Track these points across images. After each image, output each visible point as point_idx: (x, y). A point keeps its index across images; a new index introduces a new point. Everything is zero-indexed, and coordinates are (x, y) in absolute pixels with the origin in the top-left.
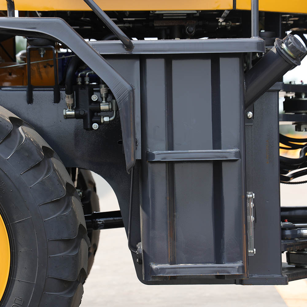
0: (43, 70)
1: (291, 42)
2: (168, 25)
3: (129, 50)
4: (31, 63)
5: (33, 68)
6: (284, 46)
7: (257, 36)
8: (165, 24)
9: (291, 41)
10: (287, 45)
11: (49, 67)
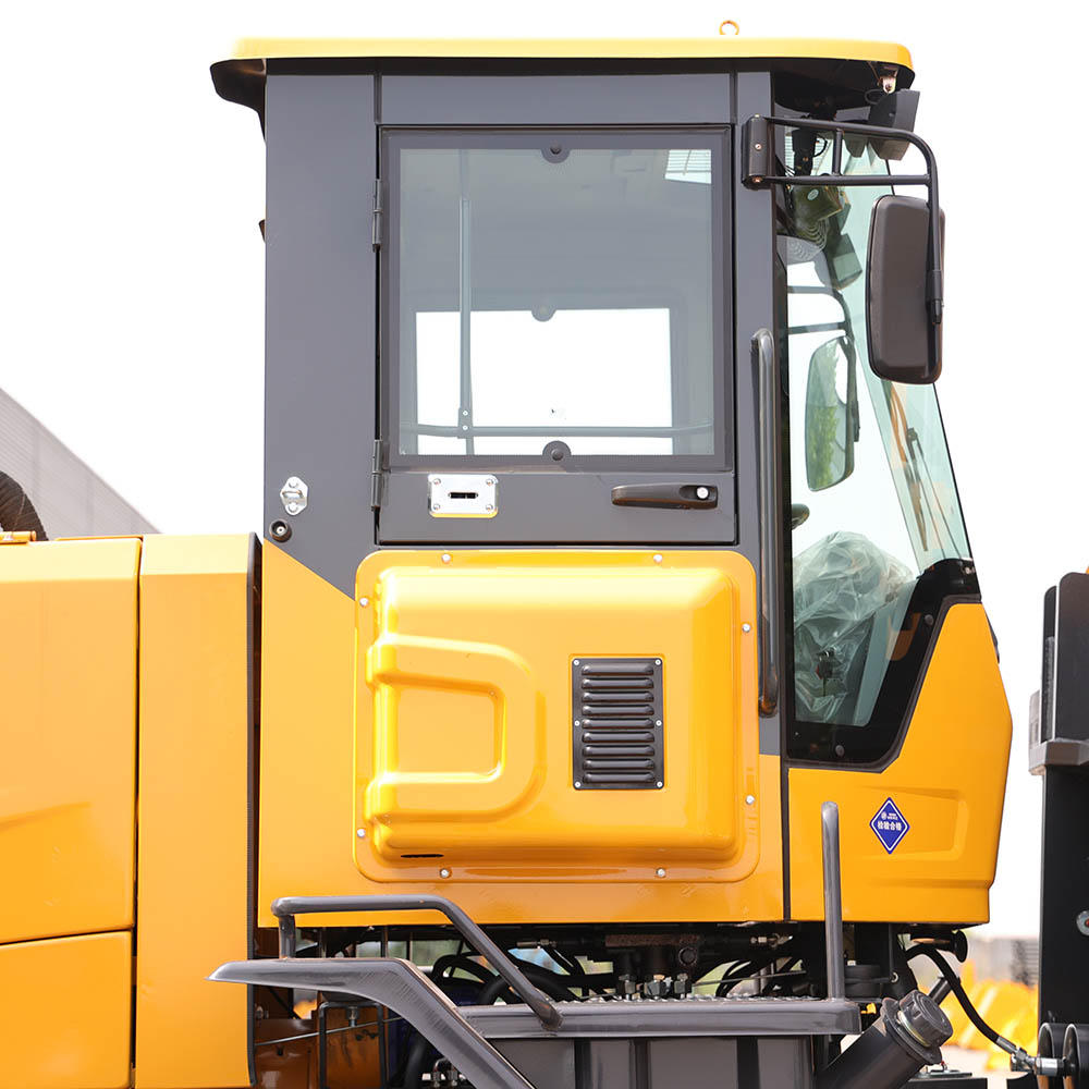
0: (353, 1046)
1: (918, 1013)
2: (638, 945)
3: (551, 1029)
4: (327, 1032)
5: (331, 1041)
6: (903, 1018)
7: (840, 996)
8: (629, 944)
9: (918, 1009)
10: (909, 1016)
11: (368, 1038)
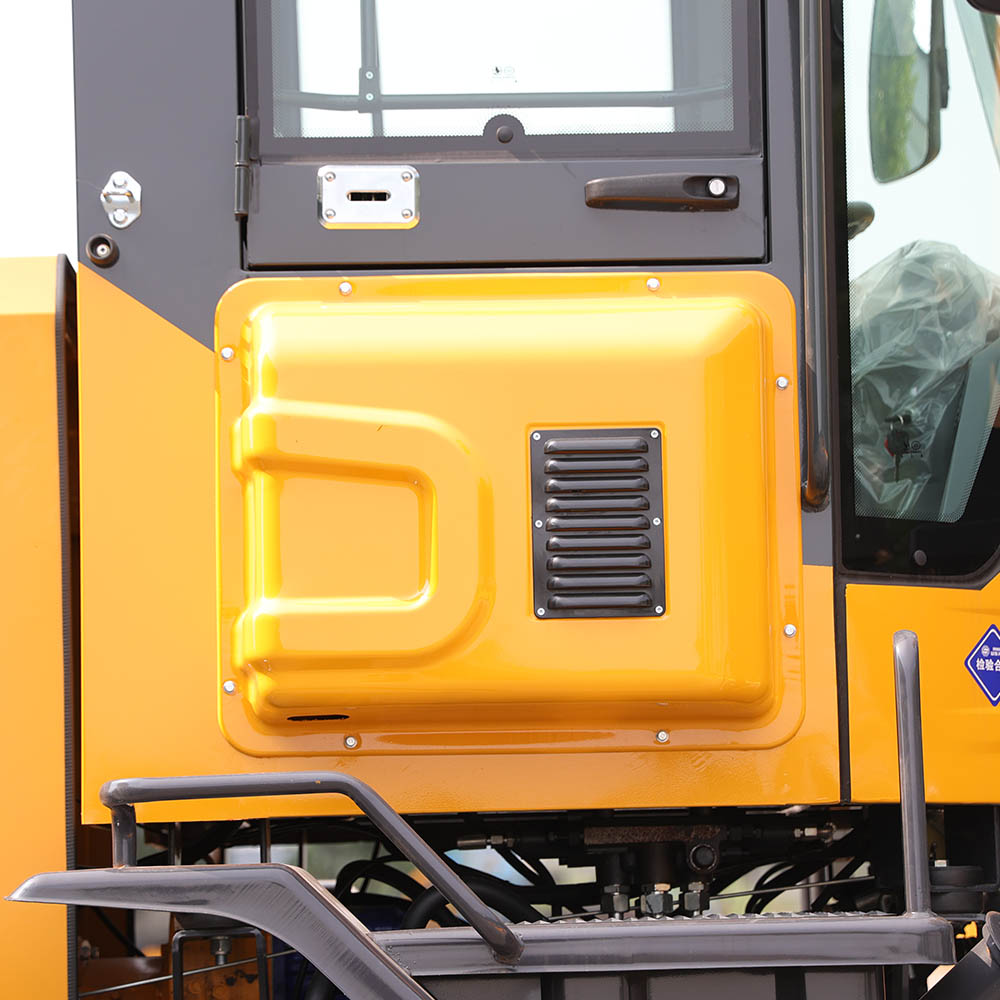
0: (222, 993)
2: (631, 841)
3: (508, 961)
4: (184, 974)
5: (190, 988)
7: (924, 910)
8: (619, 840)
11: (244, 980)
